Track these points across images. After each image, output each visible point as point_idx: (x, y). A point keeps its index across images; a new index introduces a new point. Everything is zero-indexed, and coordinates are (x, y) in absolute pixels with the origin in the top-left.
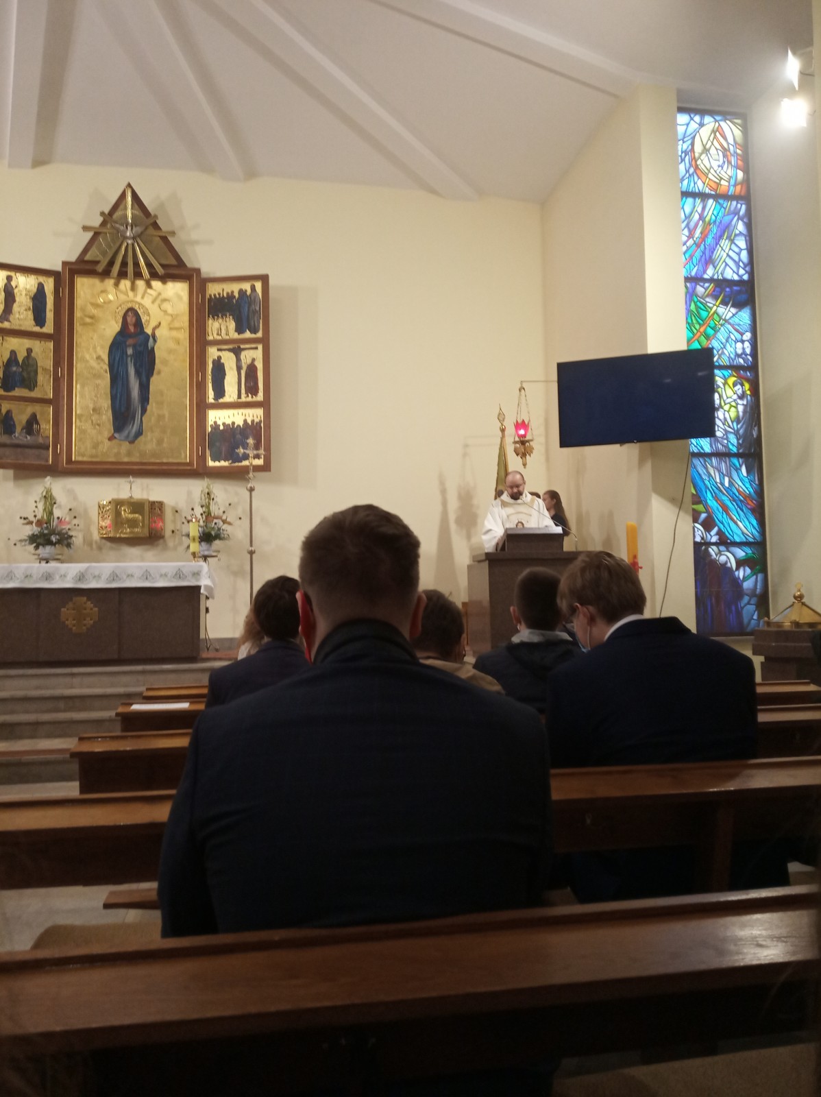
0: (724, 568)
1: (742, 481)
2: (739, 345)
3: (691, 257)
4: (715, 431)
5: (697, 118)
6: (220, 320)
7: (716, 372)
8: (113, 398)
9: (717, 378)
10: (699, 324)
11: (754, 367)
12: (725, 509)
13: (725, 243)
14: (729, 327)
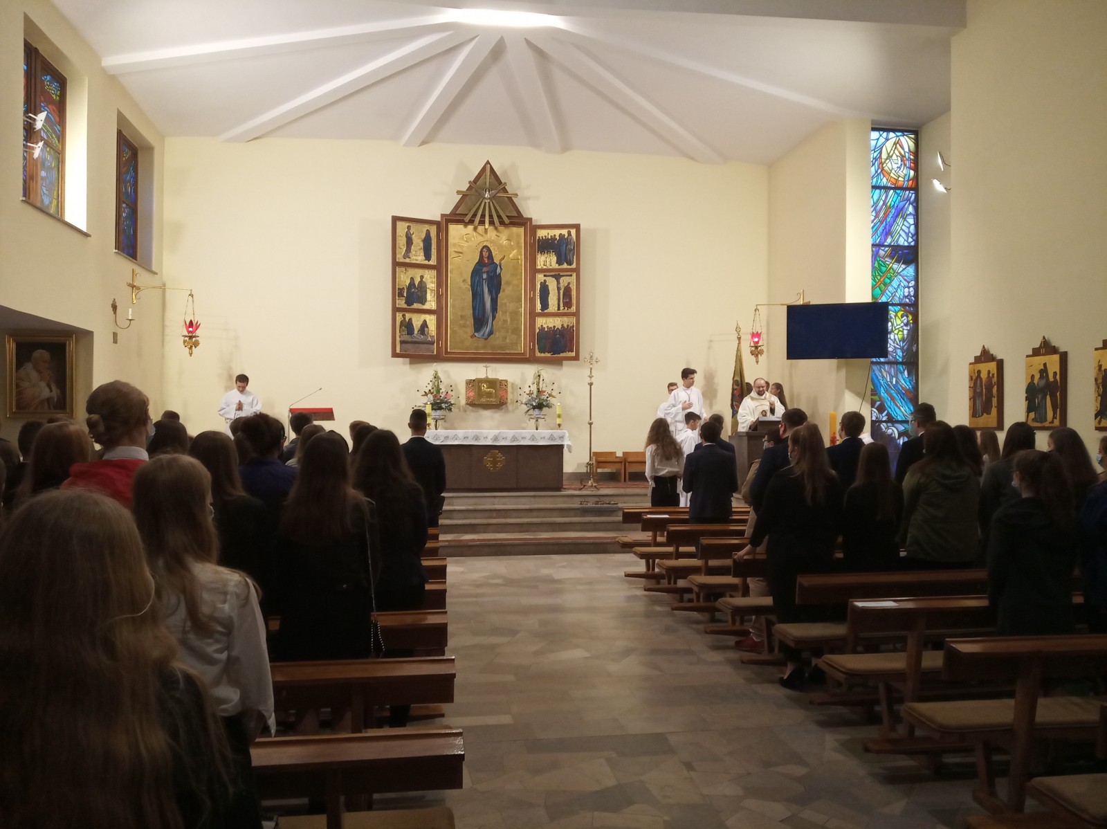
0: (890, 437)
1: (904, 381)
2: (906, 290)
3: (876, 230)
4: (887, 348)
5: (885, 135)
6: (546, 255)
7: (890, 307)
8: (474, 309)
9: (891, 312)
10: (881, 276)
11: (915, 305)
12: (893, 399)
13: (900, 220)
14: (900, 277)
